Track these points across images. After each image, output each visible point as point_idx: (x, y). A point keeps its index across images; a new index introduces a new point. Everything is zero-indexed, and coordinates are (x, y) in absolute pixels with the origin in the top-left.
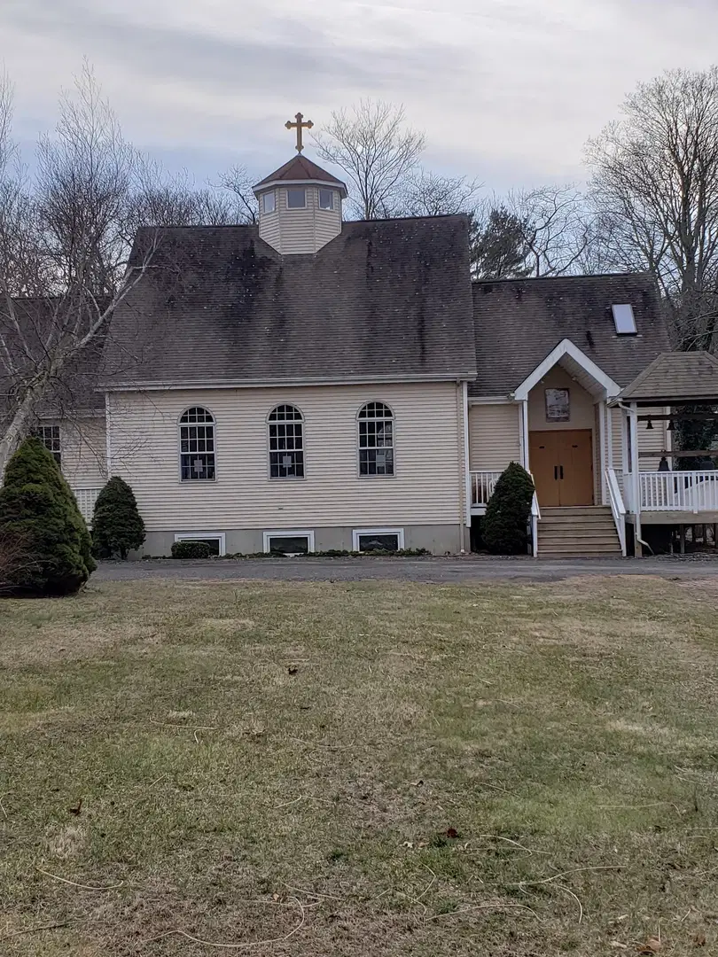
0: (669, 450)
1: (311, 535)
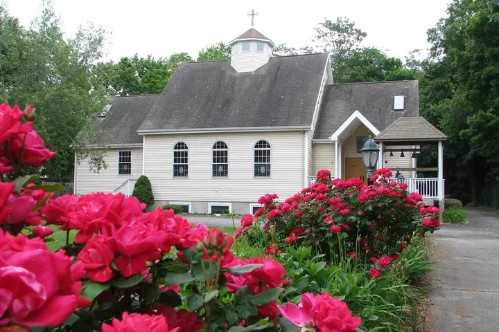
0: (414, 167)
1: (230, 205)
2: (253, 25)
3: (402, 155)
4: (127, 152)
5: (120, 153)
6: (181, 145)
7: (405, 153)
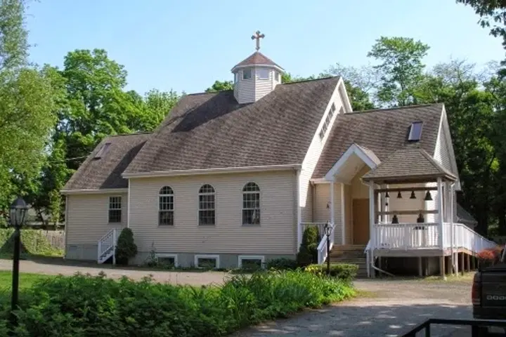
2: (258, 48)
3: (399, 196)
4: (117, 198)
5: (111, 198)
6: (166, 190)
7: (402, 193)
